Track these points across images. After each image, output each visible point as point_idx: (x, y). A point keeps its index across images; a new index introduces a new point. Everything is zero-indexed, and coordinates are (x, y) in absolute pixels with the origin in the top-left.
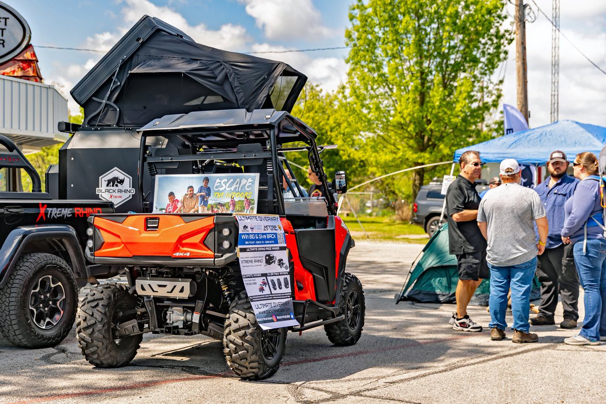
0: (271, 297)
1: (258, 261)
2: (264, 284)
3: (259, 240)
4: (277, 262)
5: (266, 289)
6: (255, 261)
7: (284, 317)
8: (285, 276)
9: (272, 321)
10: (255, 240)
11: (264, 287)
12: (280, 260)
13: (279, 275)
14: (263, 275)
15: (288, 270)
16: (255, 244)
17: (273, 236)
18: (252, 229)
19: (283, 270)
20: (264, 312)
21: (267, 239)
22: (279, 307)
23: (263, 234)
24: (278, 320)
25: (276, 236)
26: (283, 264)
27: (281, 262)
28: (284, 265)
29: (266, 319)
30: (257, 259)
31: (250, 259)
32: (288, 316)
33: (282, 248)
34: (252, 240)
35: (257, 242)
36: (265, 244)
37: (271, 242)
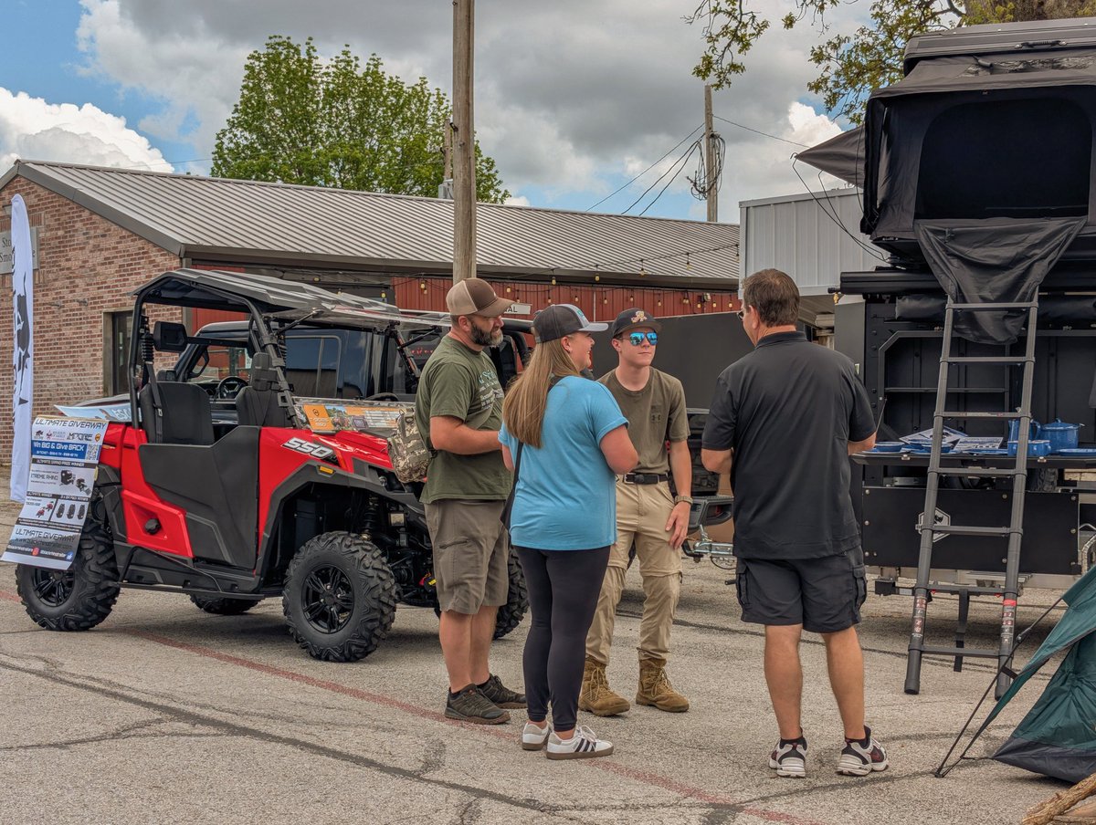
0: (48, 525)
1: (52, 477)
2: (50, 507)
3: (55, 450)
4: (75, 482)
5: (47, 514)
6: (48, 477)
7: (53, 554)
8: (83, 503)
9: (30, 553)
10: (50, 450)
11: (46, 511)
12: (80, 481)
13: (77, 500)
14: (55, 496)
15: (90, 496)
16: (48, 455)
17: (79, 448)
18: (49, 435)
19: (83, 494)
20: (25, 540)
21: (68, 451)
22: (52, 540)
23: (64, 444)
24: (39, 555)
25: (85, 448)
26: (84, 486)
27: (81, 484)
28: (85, 489)
29: (23, 549)
30: (50, 475)
31: (41, 474)
32: (63, 555)
33: (87, 465)
34: (45, 449)
35: (51, 453)
36: (63, 456)
37: (72, 455)
